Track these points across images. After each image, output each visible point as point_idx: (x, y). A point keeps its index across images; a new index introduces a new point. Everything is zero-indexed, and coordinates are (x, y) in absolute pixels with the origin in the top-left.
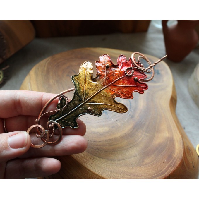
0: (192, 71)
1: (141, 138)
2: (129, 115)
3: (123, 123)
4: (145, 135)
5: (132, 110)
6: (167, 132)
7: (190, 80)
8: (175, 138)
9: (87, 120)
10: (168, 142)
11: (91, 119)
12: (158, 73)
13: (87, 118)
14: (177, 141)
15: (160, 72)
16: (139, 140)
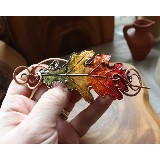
0: (155, 66)
1: (127, 135)
2: (113, 117)
3: (110, 125)
4: (129, 131)
5: (115, 113)
6: (146, 125)
7: (155, 73)
8: (153, 128)
10: (149, 133)
14: (156, 130)
16: (126, 137)
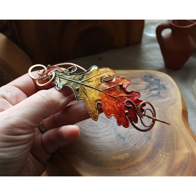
3: (142, 146)
9: (106, 149)
10: (190, 158)
11: (110, 147)
12: (165, 88)
13: (106, 147)
15: (165, 86)
16: (161, 161)
